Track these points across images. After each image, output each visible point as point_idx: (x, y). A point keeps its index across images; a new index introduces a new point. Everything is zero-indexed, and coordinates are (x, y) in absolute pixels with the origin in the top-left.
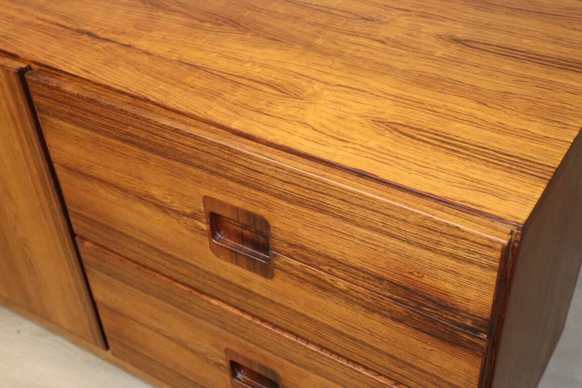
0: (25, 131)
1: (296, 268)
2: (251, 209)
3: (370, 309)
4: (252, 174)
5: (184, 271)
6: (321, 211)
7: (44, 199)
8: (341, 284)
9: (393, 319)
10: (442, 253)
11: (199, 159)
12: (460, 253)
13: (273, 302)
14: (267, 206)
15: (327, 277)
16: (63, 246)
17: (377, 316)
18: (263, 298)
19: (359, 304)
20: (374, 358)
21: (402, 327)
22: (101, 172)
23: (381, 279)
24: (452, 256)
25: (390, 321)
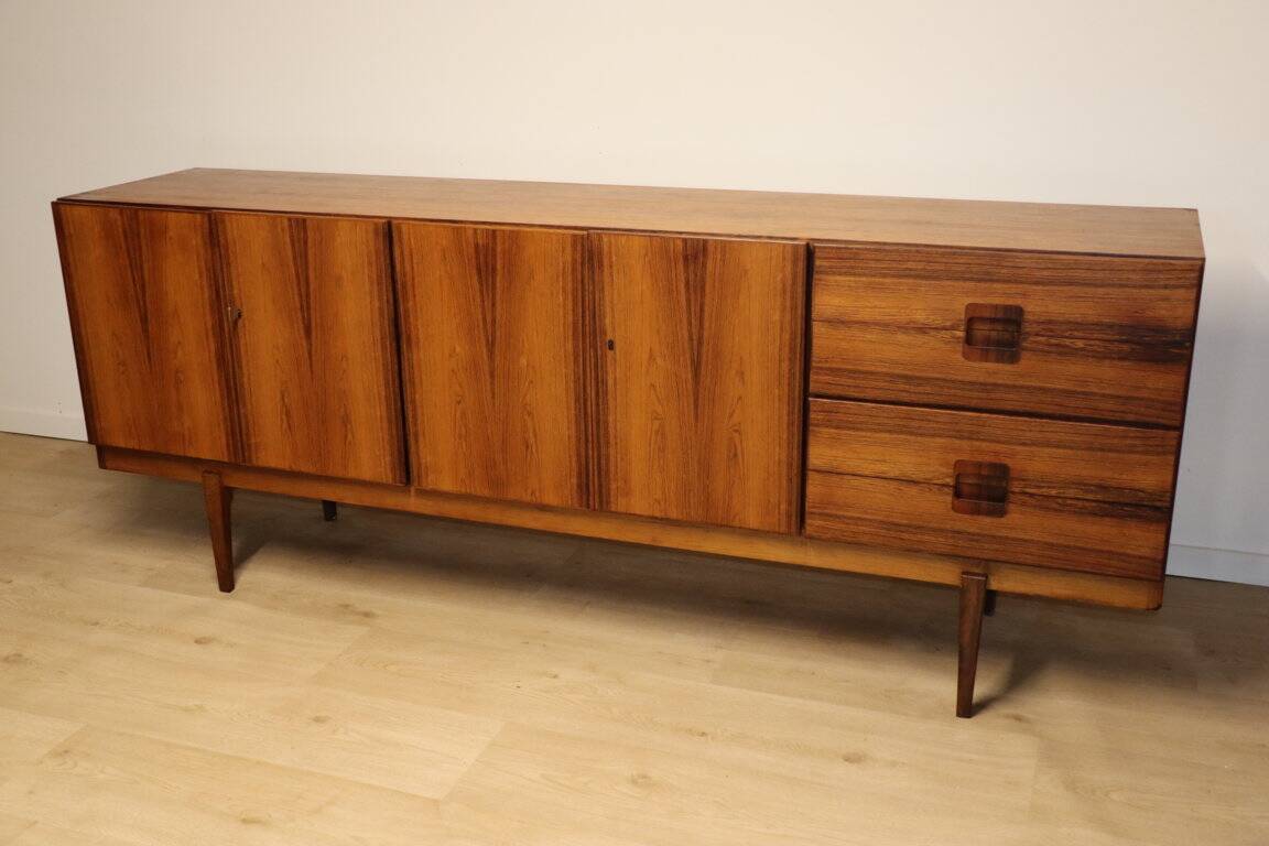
0: (792, 298)
1: (1042, 343)
2: (1010, 302)
3: (1101, 357)
4: (1016, 271)
5: (928, 389)
6: (1070, 284)
7: (785, 365)
8: (1080, 344)
9: (1120, 359)
10: (1159, 287)
11: (972, 272)
12: (1172, 282)
13: (1014, 386)
14: (1024, 295)
15: (1067, 342)
16: (790, 414)
17: (1107, 362)
18: (1007, 386)
19: (1093, 357)
20: (1101, 405)
21: (1126, 363)
22: (865, 315)
23: (1111, 326)
24: (1166, 287)
25: (1116, 362)
